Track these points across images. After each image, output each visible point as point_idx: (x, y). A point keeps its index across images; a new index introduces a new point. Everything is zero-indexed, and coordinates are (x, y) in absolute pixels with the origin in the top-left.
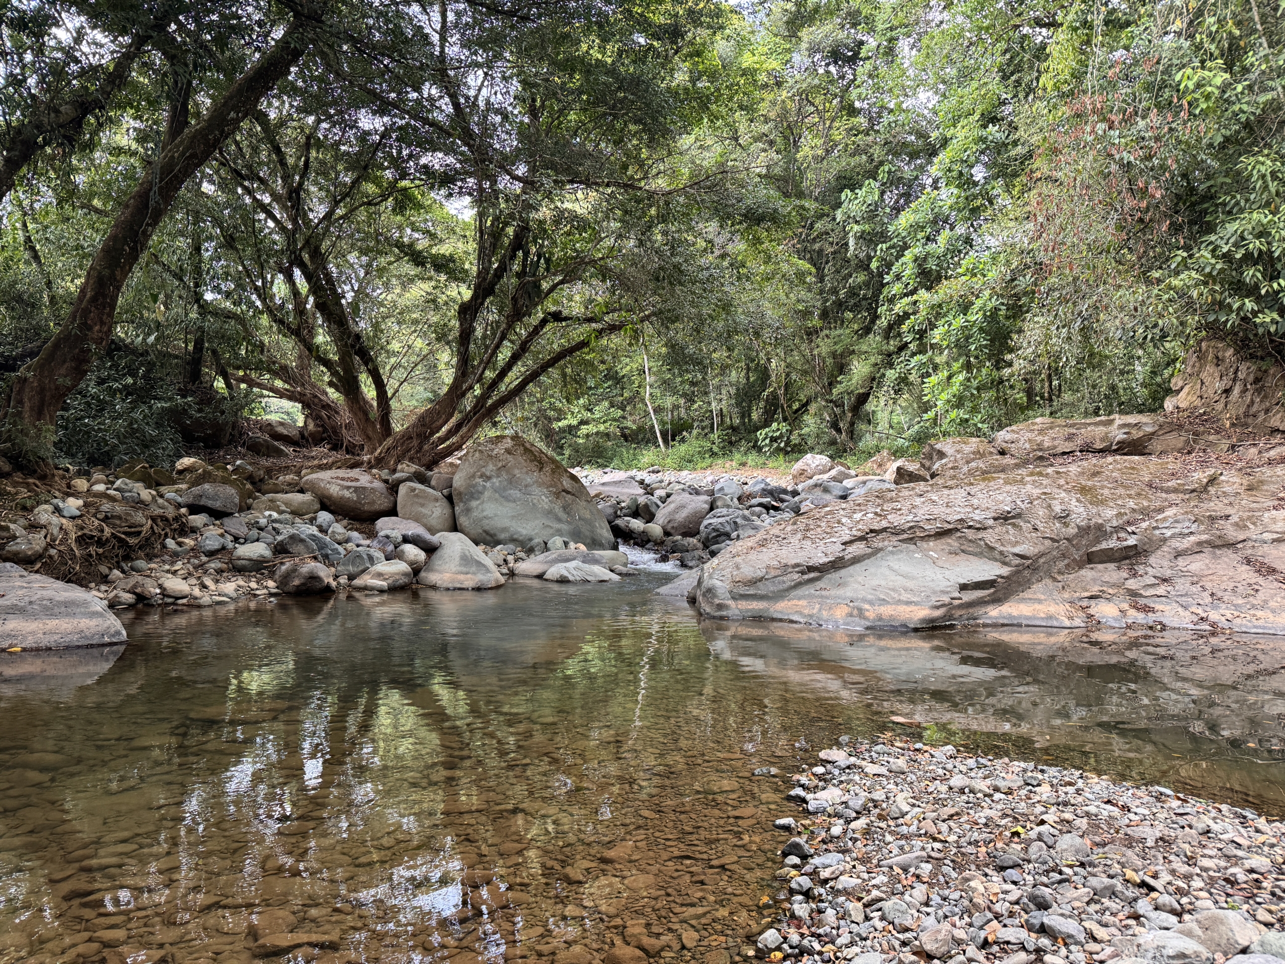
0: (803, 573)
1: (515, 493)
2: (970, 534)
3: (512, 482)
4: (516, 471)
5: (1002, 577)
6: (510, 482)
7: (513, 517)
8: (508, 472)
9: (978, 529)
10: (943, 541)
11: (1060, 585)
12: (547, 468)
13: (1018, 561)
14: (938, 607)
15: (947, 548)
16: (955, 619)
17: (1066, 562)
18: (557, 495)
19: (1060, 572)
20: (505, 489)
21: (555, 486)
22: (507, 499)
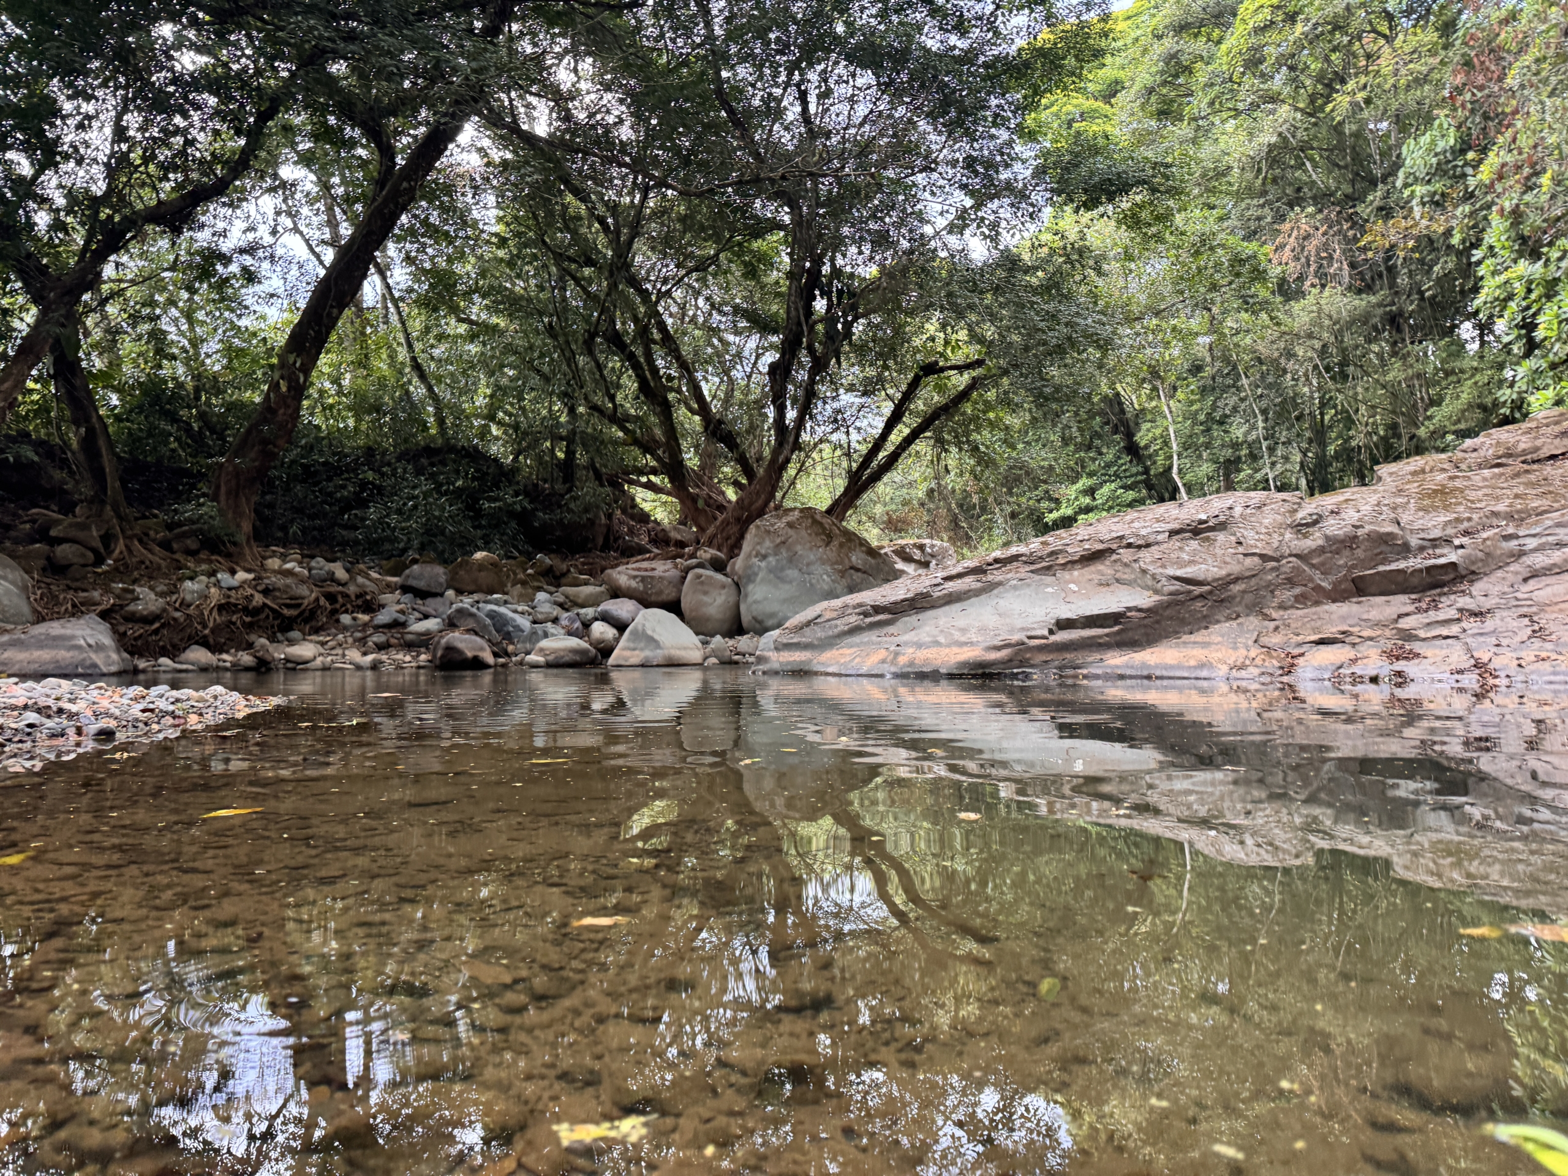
0: (866, 615)
1: (792, 573)
2: (1126, 555)
3: (792, 560)
4: (799, 548)
5: (1140, 610)
6: (790, 560)
7: (785, 601)
8: (788, 549)
9: (1139, 547)
10: (1092, 568)
11: (1272, 625)
12: (836, 543)
13: (1177, 586)
14: (998, 648)
15: (1096, 577)
16: (1032, 666)
17: (1297, 590)
18: (843, 573)
19: (1282, 607)
20: (782, 569)
21: (841, 563)
22: (782, 580)
